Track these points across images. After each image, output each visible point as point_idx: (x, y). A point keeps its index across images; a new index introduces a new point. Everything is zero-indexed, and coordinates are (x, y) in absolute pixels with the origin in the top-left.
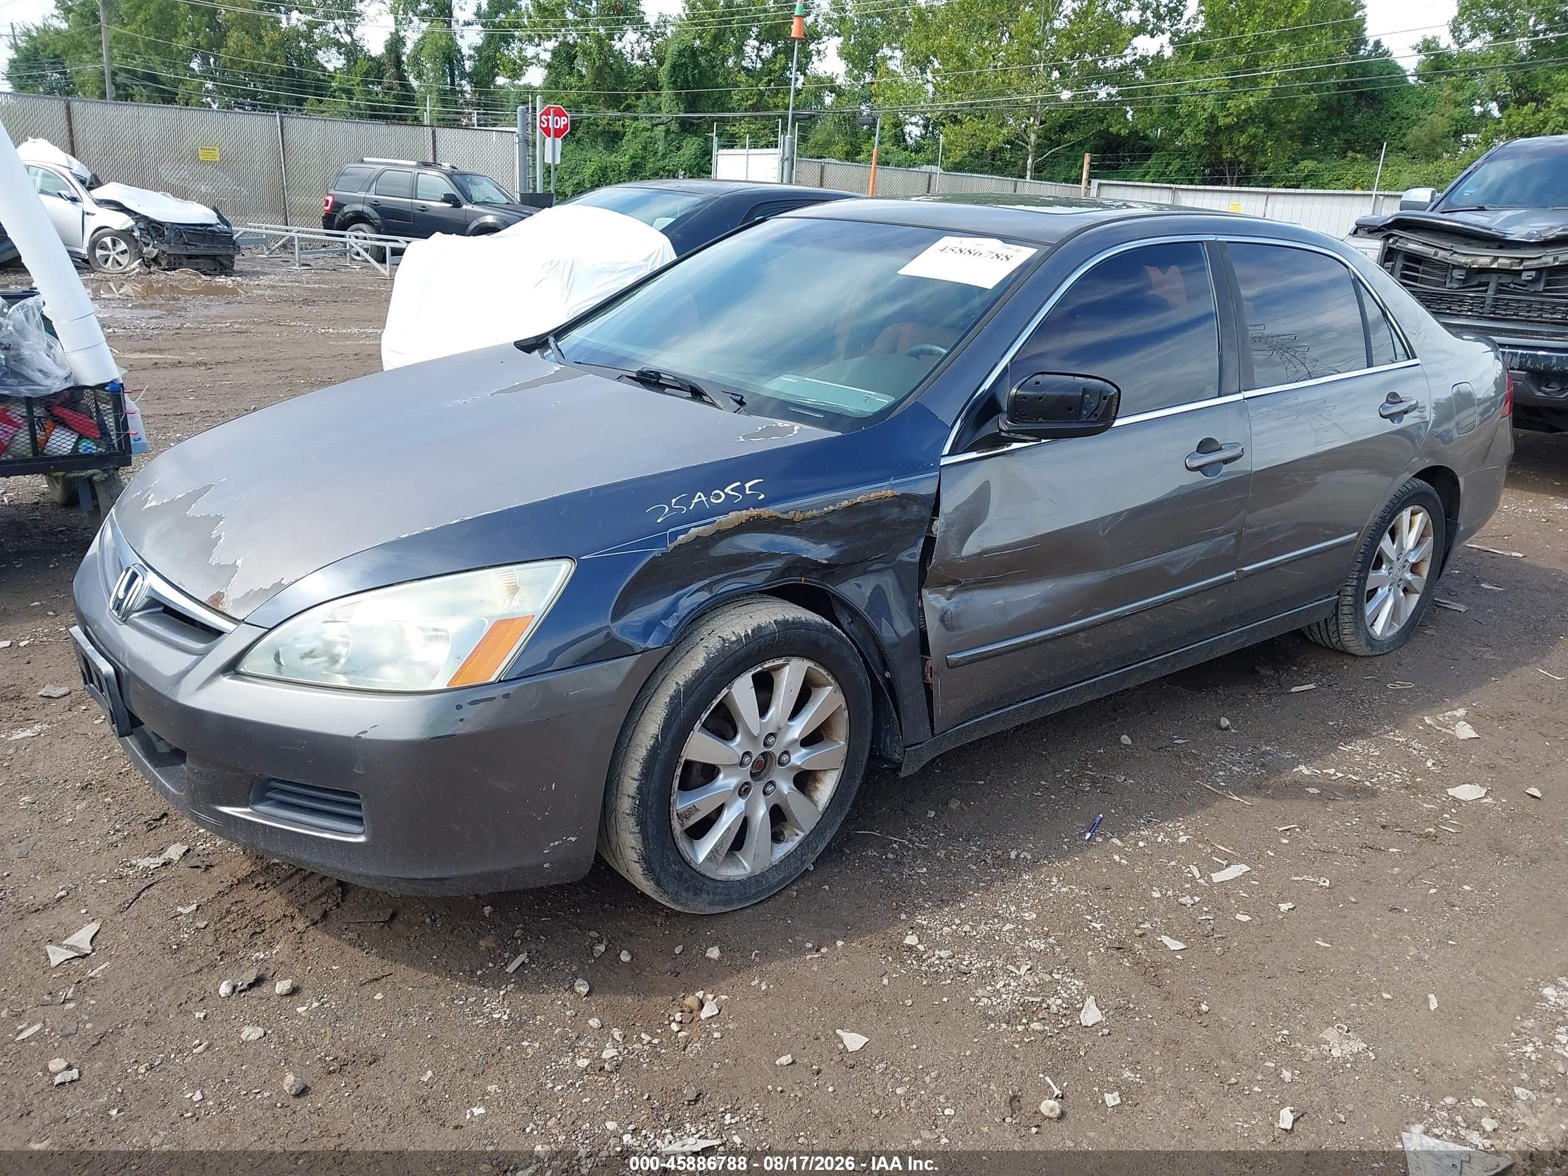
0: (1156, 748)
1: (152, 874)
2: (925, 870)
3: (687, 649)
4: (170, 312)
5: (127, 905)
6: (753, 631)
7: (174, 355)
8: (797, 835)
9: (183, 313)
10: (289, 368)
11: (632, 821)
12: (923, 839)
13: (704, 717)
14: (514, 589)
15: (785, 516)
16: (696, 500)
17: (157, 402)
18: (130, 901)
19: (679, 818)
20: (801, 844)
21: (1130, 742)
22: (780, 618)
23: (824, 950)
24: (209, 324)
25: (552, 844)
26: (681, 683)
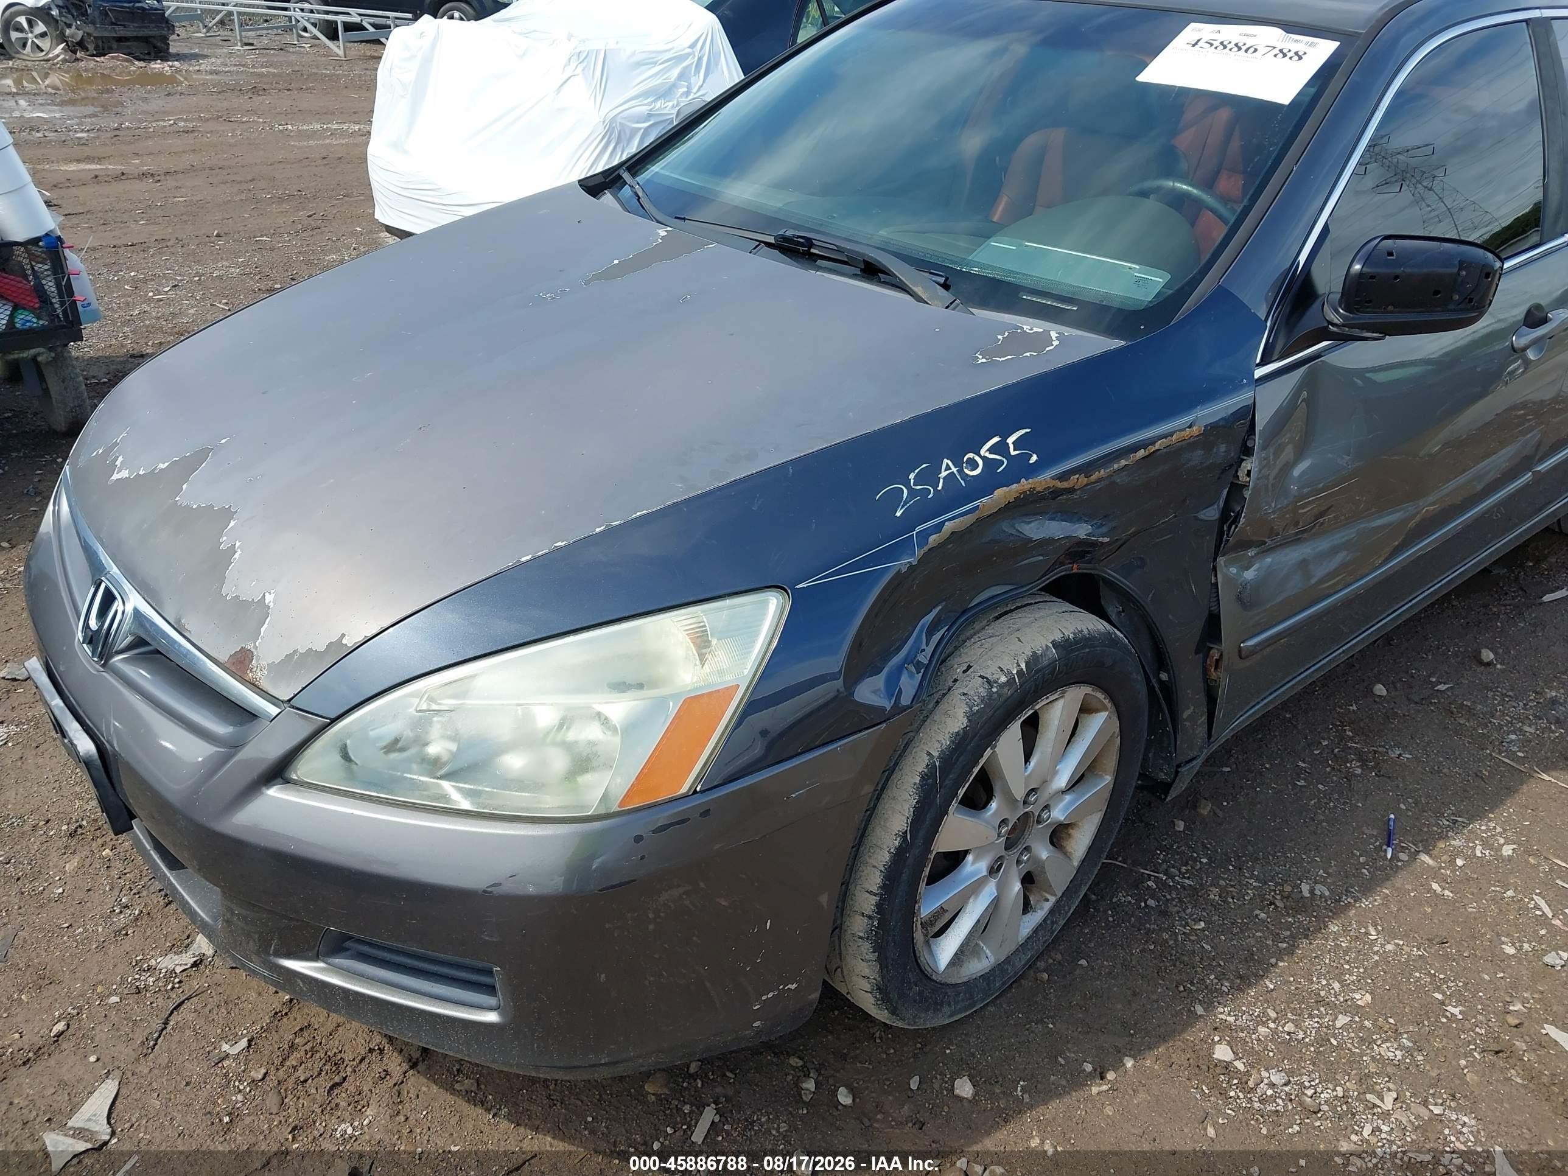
0: (1417, 699)
1: (181, 982)
2: (1202, 924)
3: (936, 696)
4: (105, 108)
5: (152, 1043)
6: (1027, 664)
7: (115, 164)
8: (1047, 900)
9: (119, 109)
10: (249, 177)
11: (866, 947)
12: (1184, 869)
13: (961, 792)
14: (702, 642)
15: (1065, 485)
16: (944, 474)
17: (102, 228)
18: (156, 1035)
19: (923, 928)
20: (1052, 912)
21: (1384, 692)
22: (1058, 637)
23: (1111, 1076)
24: (150, 122)
25: (764, 998)
26: (936, 754)
